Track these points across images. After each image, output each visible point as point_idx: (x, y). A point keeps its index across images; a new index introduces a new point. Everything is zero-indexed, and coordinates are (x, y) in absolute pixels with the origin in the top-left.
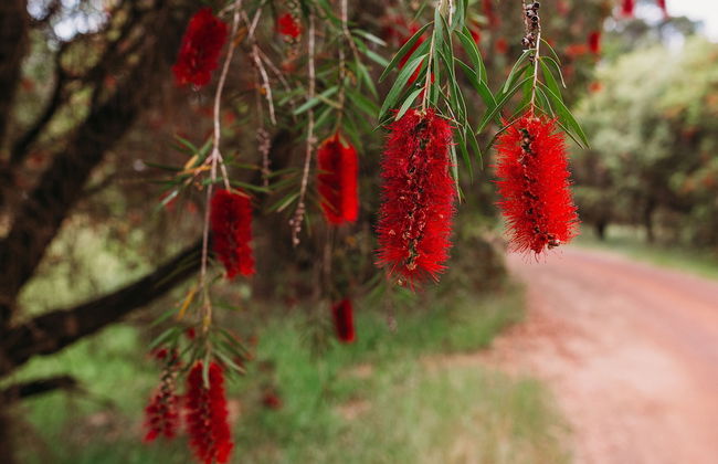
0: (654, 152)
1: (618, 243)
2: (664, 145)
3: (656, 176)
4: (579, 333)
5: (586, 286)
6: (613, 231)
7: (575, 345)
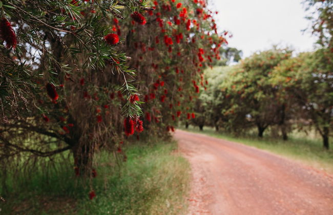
0: (217, 102)
1: (206, 132)
2: (221, 99)
3: (218, 109)
4: (192, 152)
5: (194, 142)
6: (205, 128)
7: (191, 154)
